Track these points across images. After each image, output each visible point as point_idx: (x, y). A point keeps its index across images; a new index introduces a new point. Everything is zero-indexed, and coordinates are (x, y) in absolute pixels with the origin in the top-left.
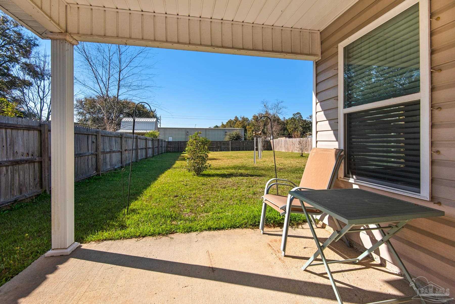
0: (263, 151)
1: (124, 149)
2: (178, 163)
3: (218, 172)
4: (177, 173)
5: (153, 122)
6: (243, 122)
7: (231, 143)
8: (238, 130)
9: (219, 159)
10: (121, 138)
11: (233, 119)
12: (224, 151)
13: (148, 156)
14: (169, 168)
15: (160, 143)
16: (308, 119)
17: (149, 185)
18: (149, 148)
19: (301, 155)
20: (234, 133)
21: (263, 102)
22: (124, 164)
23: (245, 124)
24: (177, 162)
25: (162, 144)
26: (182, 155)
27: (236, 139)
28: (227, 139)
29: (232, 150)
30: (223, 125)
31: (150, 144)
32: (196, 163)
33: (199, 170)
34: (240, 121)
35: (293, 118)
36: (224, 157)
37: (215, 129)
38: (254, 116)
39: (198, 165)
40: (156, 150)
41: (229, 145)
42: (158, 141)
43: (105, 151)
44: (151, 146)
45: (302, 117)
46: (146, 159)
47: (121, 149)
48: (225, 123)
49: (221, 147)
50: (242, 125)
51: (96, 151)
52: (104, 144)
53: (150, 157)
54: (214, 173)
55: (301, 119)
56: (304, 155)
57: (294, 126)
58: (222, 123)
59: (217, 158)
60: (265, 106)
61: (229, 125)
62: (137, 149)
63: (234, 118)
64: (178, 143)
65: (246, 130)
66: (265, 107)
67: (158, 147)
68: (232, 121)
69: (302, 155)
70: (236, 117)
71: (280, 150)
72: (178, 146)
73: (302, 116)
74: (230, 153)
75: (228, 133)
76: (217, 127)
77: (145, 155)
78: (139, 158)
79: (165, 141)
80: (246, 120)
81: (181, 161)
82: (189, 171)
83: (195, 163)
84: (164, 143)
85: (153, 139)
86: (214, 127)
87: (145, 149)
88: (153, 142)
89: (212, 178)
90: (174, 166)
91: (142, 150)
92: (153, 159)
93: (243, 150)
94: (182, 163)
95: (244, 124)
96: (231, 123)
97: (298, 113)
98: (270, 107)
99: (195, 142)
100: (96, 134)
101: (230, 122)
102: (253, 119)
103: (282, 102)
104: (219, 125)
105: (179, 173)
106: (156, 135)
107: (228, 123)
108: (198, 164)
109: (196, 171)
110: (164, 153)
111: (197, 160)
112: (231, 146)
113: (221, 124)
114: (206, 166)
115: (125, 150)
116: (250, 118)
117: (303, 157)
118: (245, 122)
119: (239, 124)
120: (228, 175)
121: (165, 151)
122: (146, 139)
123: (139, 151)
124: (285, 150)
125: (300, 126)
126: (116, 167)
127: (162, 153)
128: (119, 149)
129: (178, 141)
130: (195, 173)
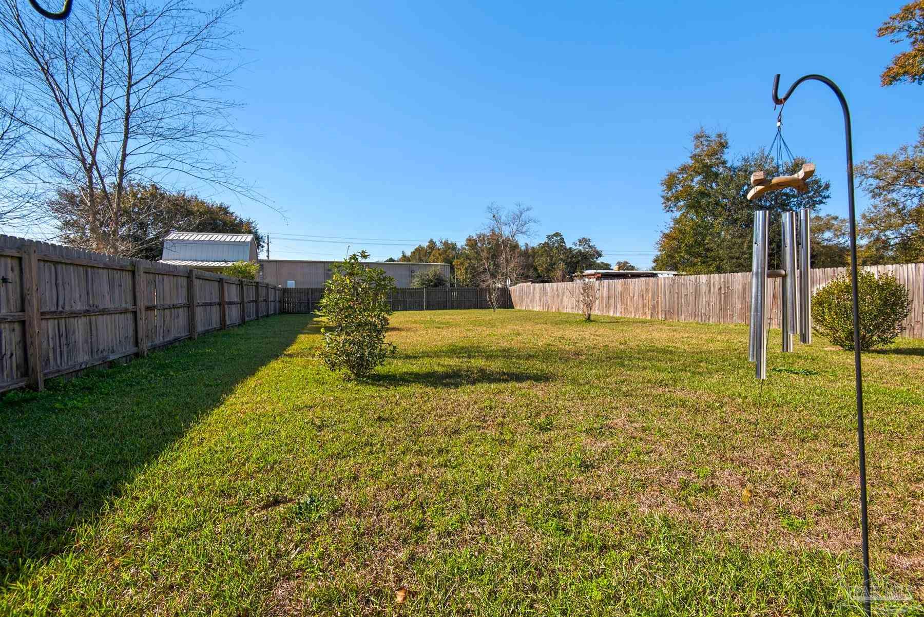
0: (497, 310)
1: (142, 304)
2: (304, 341)
3: (414, 367)
4: (295, 373)
5: (244, 244)
6: (446, 252)
7: (427, 292)
8: (437, 267)
9: (408, 330)
10: (133, 273)
11: (425, 244)
12: (410, 309)
13: (228, 323)
14: (276, 357)
15: (263, 292)
16: (576, 245)
17: (180, 434)
18: (230, 303)
19: (587, 317)
20: (430, 273)
21: (490, 209)
22: (146, 345)
23: (451, 256)
24: (302, 337)
25: (267, 294)
26: (315, 319)
27: (436, 286)
28: (416, 283)
29: (428, 308)
30: (404, 256)
31: (232, 293)
32: (353, 343)
33: (362, 365)
34: (439, 250)
35: (546, 243)
36: (415, 322)
37: (389, 264)
38: (469, 240)
39: (358, 351)
40: (251, 308)
41: (422, 298)
42: (257, 287)
43: (67, 308)
44: (235, 299)
45: (564, 243)
46: (221, 329)
47: (135, 304)
48: (408, 254)
49: (405, 301)
50: (443, 257)
51: (23, 310)
52: (60, 288)
53: (233, 326)
54: (405, 370)
55: (562, 246)
56: (592, 318)
57: (549, 260)
58: (403, 252)
59: (401, 326)
60: (494, 216)
61: (417, 257)
62: (190, 306)
63: (428, 244)
64: (308, 293)
65: (452, 268)
66: (493, 219)
67: (256, 301)
68: (422, 248)
69: (589, 318)
70: (431, 242)
71: (531, 308)
72: (309, 300)
73: (565, 240)
74: (427, 315)
75: (418, 273)
76: (391, 260)
77: (218, 320)
78: (200, 328)
79: (275, 288)
80: (453, 247)
81: (312, 336)
82: (333, 366)
83: (350, 344)
84: (272, 292)
85: (242, 281)
86: (386, 261)
87: (219, 304)
88: (242, 288)
89: (404, 389)
90: (292, 349)
91: (208, 308)
92: (242, 331)
93: (452, 308)
94: (314, 341)
95: (448, 256)
96: (420, 253)
97: (557, 235)
98: (504, 218)
99: (351, 282)
100: (18, 255)
101: (419, 250)
102: (467, 245)
103: (528, 209)
104: (397, 256)
105: (303, 372)
106: (249, 273)
107: (414, 252)
108: (360, 345)
109: (351, 367)
110: (275, 314)
111: (356, 336)
112: (427, 298)
113: (400, 256)
114: (381, 350)
115: (148, 308)
116: (461, 242)
117: (592, 321)
118: (450, 250)
119: (438, 255)
120: (447, 376)
121: (275, 310)
122: (221, 281)
123: (199, 311)
124: (542, 308)
125: (561, 259)
126: (112, 357)
127: (267, 316)
128: (124, 305)
129: (308, 289)
130: (350, 372)
